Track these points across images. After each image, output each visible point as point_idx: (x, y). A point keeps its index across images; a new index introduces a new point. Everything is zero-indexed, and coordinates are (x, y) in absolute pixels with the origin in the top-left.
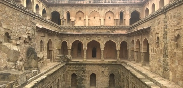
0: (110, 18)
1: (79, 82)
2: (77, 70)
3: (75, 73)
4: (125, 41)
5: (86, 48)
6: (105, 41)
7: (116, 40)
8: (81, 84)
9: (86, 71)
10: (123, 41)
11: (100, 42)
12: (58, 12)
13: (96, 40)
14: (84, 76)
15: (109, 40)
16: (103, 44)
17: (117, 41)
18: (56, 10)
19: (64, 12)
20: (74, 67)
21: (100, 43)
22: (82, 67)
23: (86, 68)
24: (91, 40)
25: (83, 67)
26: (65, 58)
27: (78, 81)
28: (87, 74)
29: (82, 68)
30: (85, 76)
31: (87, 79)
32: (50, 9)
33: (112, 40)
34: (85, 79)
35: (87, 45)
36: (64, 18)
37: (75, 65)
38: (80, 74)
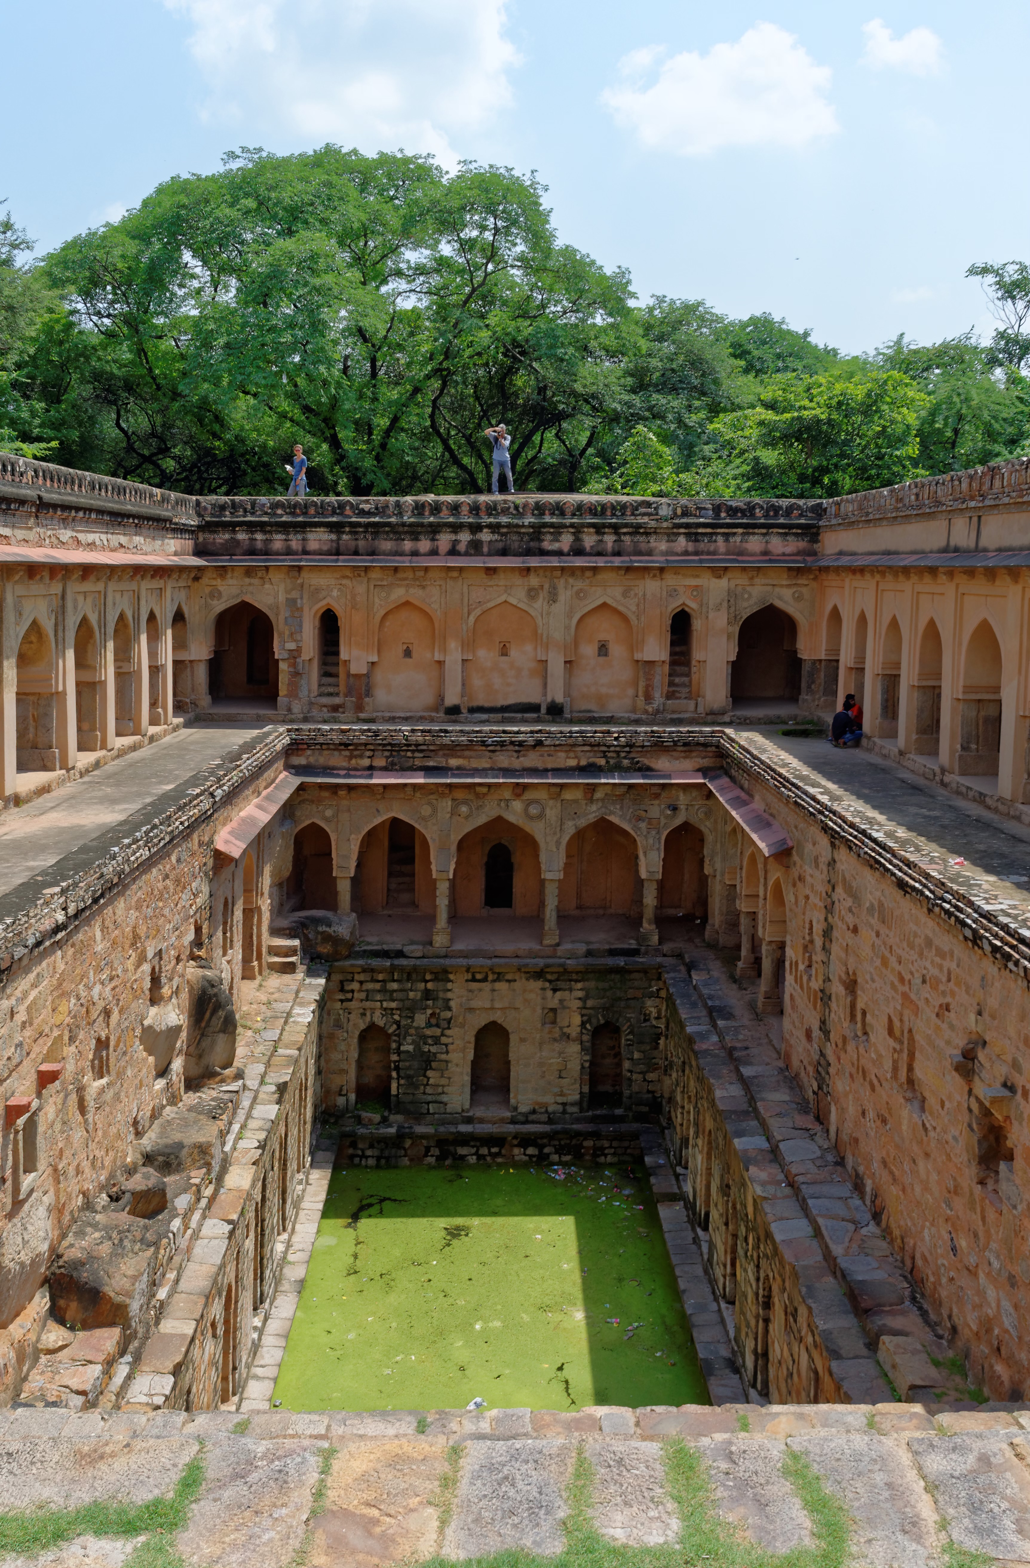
0: (603, 649)
1: (408, 1077)
2: (393, 1005)
3: (381, 1022)
4: (694, 821)
5: (453, 866)
6: (570, 823)
7: (640, 819)
8: (417, 1087)
9: (449, 1009)
10: (678, 821)
11: (537, 830)
12: (265, 610)
13: (512, 818)
14: (437, 1041)
15: (592, 818)
16: (558, 843)
17: (643, 825)
18: (248, 599)
19: (301, 609)
20: (378, 986)
21: (539, 837)
22: (422, 986)
23: (449, 995)
24: (482, 819)
25: (430, 985)
26: (318, 933)
27: (397, 1069)
28: (457, 1029)
29: (428, 995)
30: (444, 1040)
31: (454, 1057)
32: (207, 590)
33: (613, 819)
34: (444, 1057)
35: (454, 848)
36: (299, 650)
37: (380, 977)
38: (412, 1031)
